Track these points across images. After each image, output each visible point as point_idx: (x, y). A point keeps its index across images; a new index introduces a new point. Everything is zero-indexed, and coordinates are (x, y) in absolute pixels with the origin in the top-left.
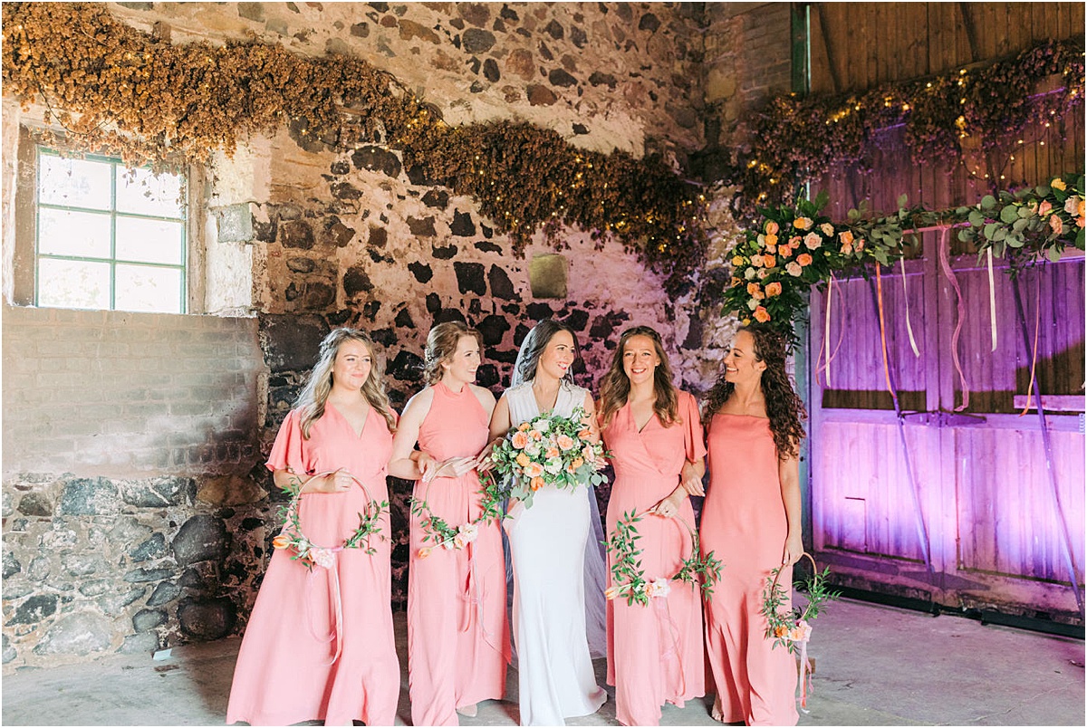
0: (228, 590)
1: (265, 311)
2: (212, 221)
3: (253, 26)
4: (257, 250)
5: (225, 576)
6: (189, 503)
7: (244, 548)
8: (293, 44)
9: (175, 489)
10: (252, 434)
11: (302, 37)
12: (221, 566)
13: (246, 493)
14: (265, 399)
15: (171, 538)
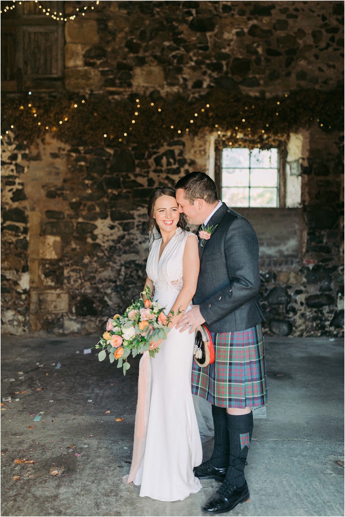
0: (289, 318)
1: (306, 204)
2: (288, 167)
3: (303, 83)
4: (303, 178)
5: (288, 312)
6: (273, 281)
7: (296, 301)
8: (321, 86)
9: (267, 276)
10: (300, 255)
11: (325, 82)
12: (286, 308)
13: (297, 280)
14: (306, 241)
15: (266, 295)
